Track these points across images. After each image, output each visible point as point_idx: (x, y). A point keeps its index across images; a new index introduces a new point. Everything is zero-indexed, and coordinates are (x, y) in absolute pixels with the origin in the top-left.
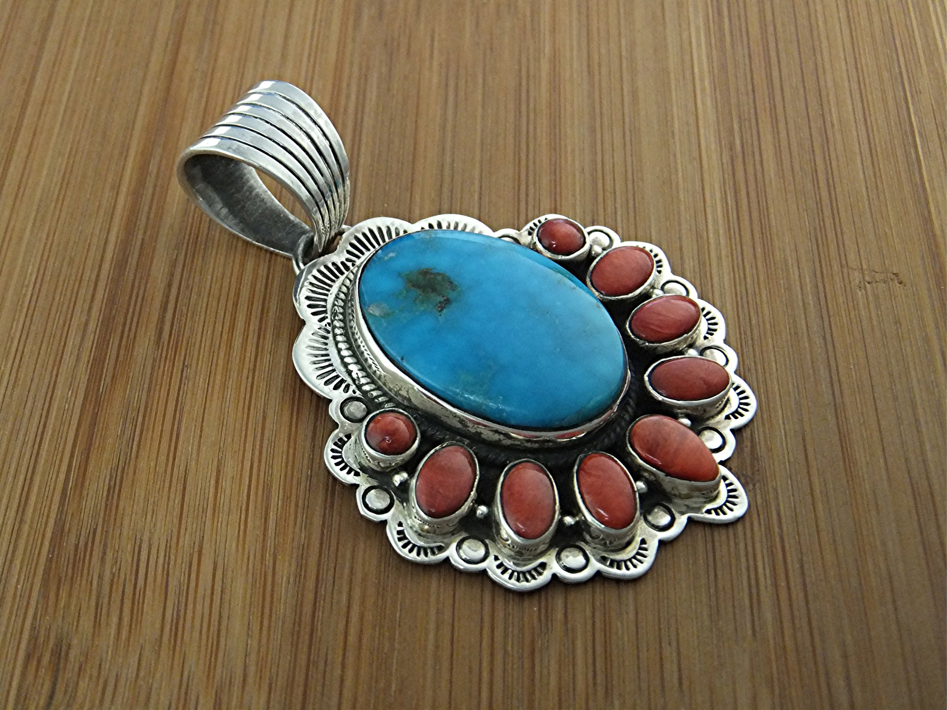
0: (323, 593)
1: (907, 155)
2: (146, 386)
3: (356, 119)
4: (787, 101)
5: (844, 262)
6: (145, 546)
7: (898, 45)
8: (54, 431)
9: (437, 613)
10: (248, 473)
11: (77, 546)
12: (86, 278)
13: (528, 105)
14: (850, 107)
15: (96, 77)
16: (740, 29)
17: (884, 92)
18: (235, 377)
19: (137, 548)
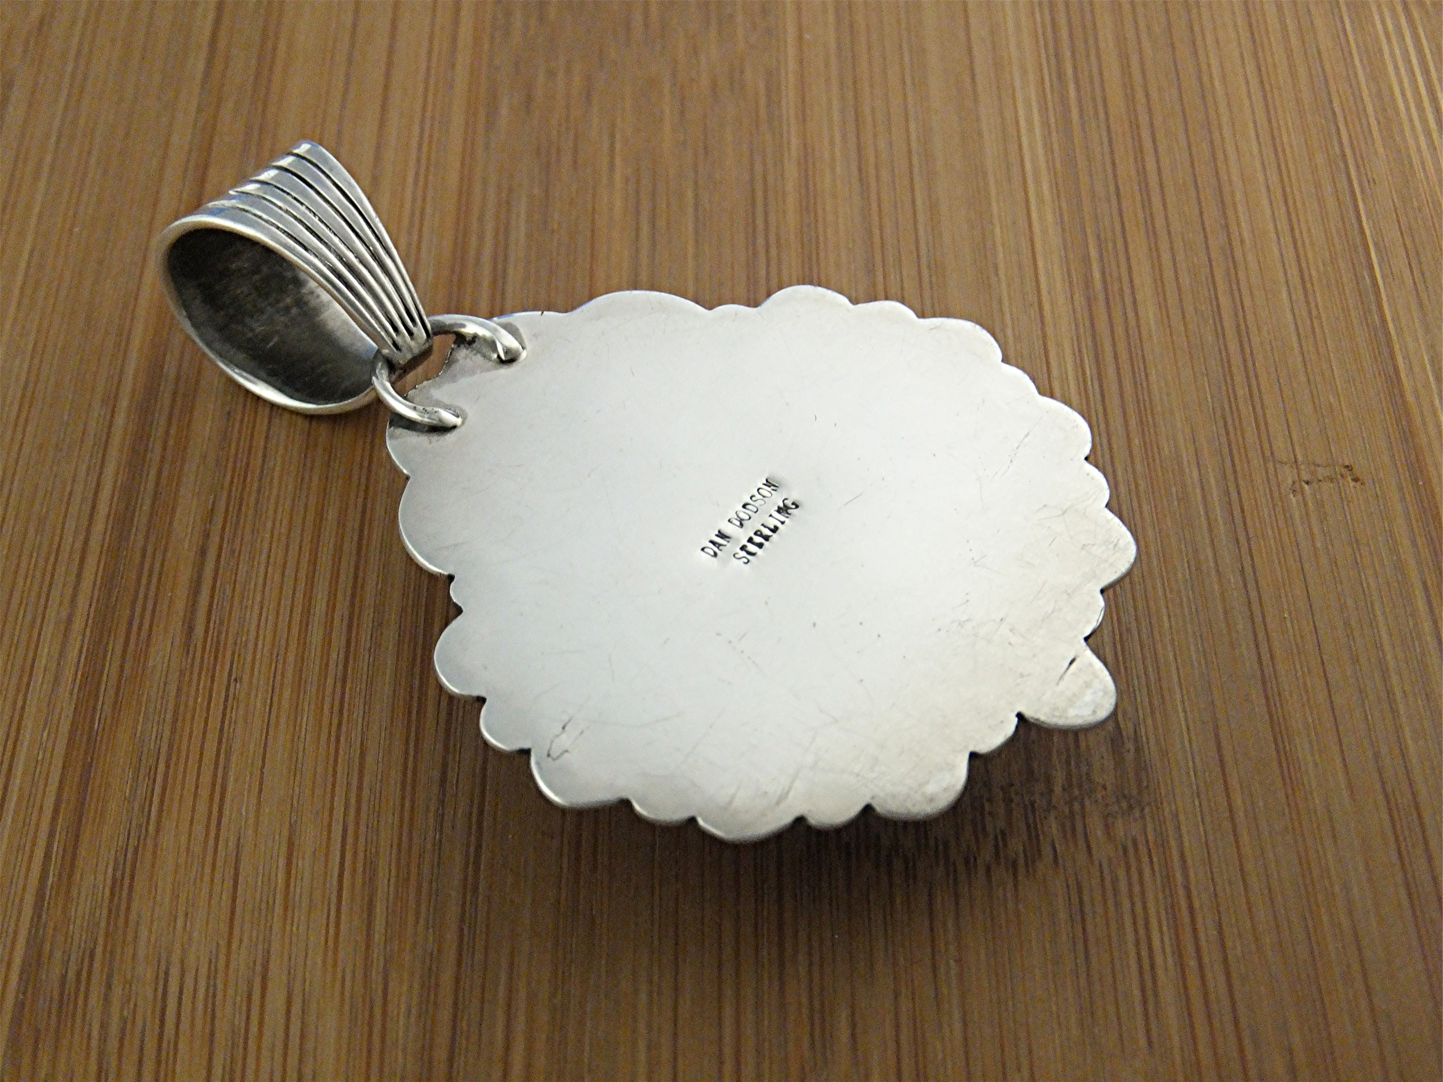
0: (465, 1028)
1: (1357, 278)
2: (169, 716)
3: (495, 269)
4: (1169, 206)
5: (1268, 453)
6: (175, 971)
7: (1338, 110)
8: (20, 797)
9: (649, 1048)
10: (339, 846)
11: (64, 978)
12: (66, 547)
13: (767, 236)
14: (1268, 212)
15: (73, 226)
16: (1094, 99)
17: (1318, 185)
18: (314, 692)
19: (162, 975)
